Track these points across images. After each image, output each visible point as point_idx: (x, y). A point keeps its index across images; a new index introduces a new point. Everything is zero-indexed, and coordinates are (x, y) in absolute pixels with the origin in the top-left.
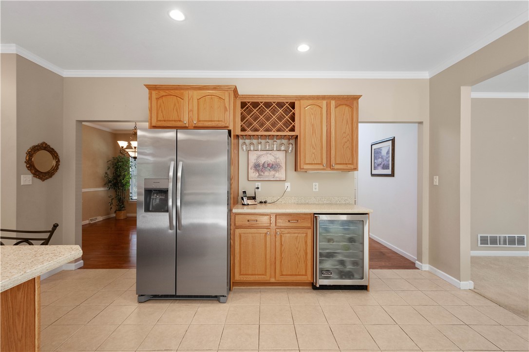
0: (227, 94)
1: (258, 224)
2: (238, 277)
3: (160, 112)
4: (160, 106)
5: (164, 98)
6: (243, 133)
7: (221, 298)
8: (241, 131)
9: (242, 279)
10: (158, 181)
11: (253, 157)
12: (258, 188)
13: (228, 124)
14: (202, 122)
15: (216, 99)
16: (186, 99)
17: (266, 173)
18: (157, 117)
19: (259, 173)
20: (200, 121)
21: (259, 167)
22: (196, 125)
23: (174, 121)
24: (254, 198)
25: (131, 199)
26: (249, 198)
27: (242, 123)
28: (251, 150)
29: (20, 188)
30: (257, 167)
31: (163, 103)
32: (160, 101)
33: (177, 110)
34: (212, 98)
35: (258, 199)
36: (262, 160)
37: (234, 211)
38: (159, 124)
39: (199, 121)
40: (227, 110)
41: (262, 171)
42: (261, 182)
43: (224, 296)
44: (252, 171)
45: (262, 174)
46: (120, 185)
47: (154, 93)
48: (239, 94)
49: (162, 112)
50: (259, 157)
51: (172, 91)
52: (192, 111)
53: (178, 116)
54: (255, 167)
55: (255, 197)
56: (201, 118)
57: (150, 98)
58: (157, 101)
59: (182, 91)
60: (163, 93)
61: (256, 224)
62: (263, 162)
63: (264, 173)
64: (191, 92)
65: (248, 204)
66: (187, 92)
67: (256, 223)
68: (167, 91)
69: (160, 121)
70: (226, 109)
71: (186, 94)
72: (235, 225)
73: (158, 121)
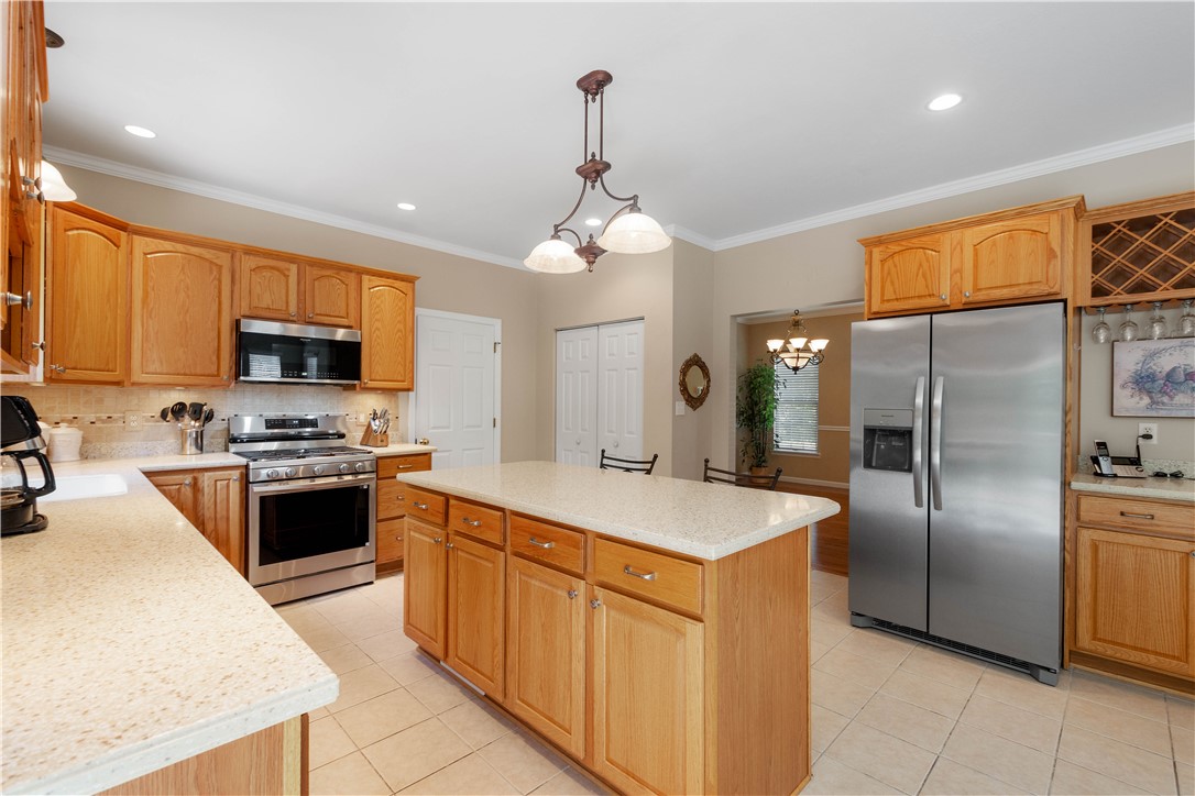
0: (1055, 220)
1: (1158, 526)
2: (1085, 642)
3: (888, 284)
4: (889, 273)
5: (896, 258)
6: (1099, 301)
7: (1042, 671)
8: (1093, 296)
9: (1100, 649)
10: (890, 413)
11: (1130, 358)
12: (1148, 437)
13: (1057, 286)
14: (984, 292)
15: (1024, 236)
16: (946, 249)
17: (1180, 399)
18: (883, 294)
19: (1151, 398)
20: (980, 290)
21: (1154, 381)
22: (971, 299)
23: (919, 297)
24: (1135, 461)
25: (778, 446)
26: (1117, 461)
27: (1097, 277)
28: (1124, 340)
29: (676, 419)
30: (1143, 382)
31: (895, 266)
32: (889, 263)
33: (924, 276)
34: (1011, 237)
35: (1149, 465)
36: (1165, 364)
37: (1075, 485)
38: (888, 307)
39: (977, 289)
40: (1056, 257)
41: (1166, 393)
42: (1162, 421)
43: (1048, 669)
44: (1128, 392)
45: (1165, 399)
46: (757, 419)
47: (876, 252)
48: (1088, 208)
49: (892, 283)
50: (1153, 355)
51: (913, 241)
52: (960, 271)
53: (927, 286)
54: (1137, 382)
55: (1139, 458)
56: (983, 283)
57: (870, 263)
58: (883, 266)
59: (937, 236)
60: (894, 248)
61: (1151, 525)
62: (1168, 368)
63: (1171, 398)
64: (956, 234)
65: (1115, 476)
66: (948, 235)
67: (1148, 522)
68: (903, 243)
69: (888, 301)
70: (1051, 254)
71: (947, 240)
72: (1078, 518)
73: (883, 301)
